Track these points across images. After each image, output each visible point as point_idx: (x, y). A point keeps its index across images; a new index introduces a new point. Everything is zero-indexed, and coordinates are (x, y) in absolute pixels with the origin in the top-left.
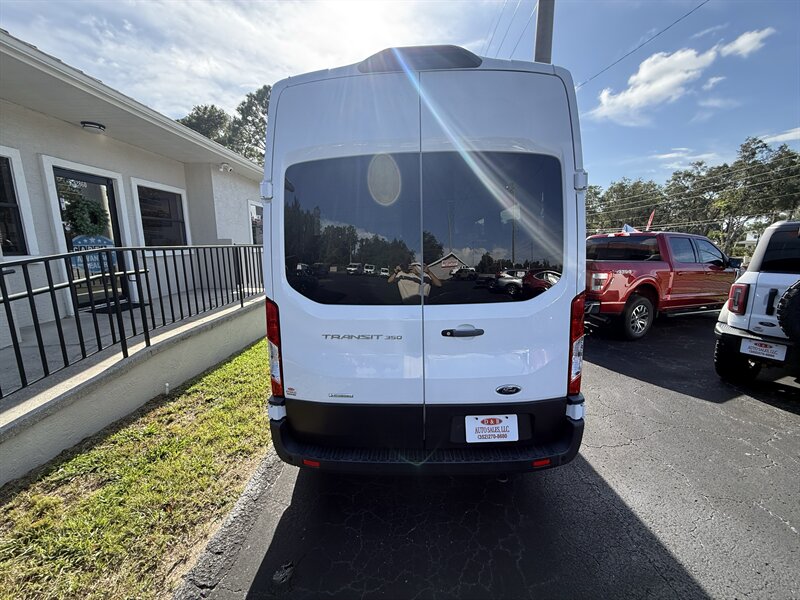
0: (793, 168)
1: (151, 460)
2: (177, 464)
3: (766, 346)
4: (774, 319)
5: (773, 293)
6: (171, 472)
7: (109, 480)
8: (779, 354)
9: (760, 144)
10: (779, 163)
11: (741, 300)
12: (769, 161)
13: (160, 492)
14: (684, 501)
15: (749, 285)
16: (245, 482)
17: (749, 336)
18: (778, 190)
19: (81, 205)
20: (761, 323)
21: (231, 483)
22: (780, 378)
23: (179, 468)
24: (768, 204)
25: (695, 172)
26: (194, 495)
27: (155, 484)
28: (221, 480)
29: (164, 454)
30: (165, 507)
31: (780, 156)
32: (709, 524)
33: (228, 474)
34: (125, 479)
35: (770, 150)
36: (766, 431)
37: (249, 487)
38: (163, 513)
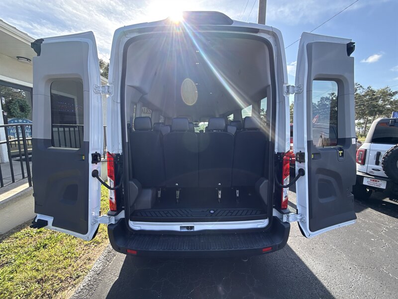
0: (374, 97)
1: (37, 249)
2: (52, 252)
3: (376, 181)
4: (380, 167)
5: (379, 154)
6: (48, 257)
7: (7, 263)
8: (383, 185)
9: (359, 86)
10: (368, 95)
11: (362, 158)
12: (363, 94)
13: (38, 270)
14: (344, 269)
15: (366, 150)
16: (94, 262)
17: (367, 176)
18: (368, 107)
19: (14, 101)
20: (373, 169)
21: (85, 263)
22: (385, 198)
23: (53, 254)
24: (364, 113)
25: (331, 98)
26: (60, 271)
27: (35, 266)
28: (78, 261)
29: (46, 245)
30: (39, 282)
31: (368, 92)
32: (359, 283)
33: (83, 257)
34: (17, 262)
35: (364, 89)
36: (379, 226)
37: (95, 265)
38: (37, 285)
